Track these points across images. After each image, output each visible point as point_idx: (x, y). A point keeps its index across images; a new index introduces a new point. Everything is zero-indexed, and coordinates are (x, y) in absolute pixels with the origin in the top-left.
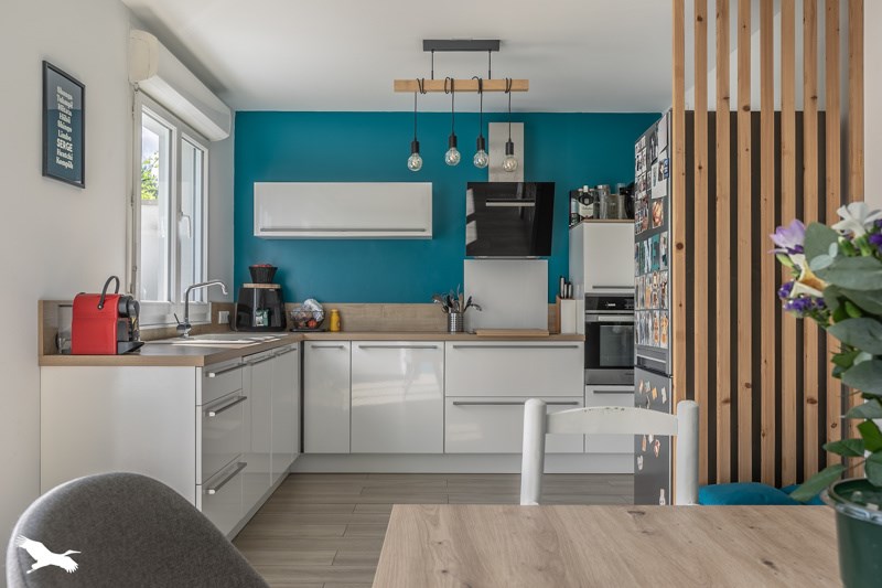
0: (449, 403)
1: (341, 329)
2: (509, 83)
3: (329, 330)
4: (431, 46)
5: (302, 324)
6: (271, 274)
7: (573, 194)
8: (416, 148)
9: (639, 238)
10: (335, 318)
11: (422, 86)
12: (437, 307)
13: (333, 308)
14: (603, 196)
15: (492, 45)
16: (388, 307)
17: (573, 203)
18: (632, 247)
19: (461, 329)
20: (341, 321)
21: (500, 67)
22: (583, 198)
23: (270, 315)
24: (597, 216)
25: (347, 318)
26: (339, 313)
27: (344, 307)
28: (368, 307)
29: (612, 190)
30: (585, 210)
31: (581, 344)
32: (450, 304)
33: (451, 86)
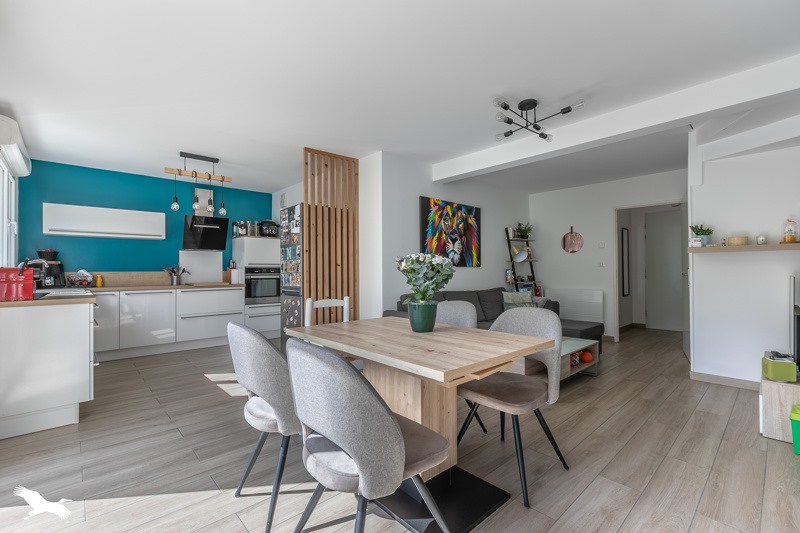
0: (179, 318)
2: (223, 177)
4: (183, 154)
5: (78, 283)
6: (54, 255)
7: (235, 224)
8: (176, 200)
9: (284, 246)
10: (99, 280)
11: (180, 172)
12: (165, 273)
13: (99, 274)
14: (249, 225)
15: (215, 161)
17: (235, 227)
18: (279, 250)
19: (179, 283)
20: (103, 281)
22: (240, 226)
23: (55, 278)
24: (246, 234)
27: (105, 274)
29: (253, 223)
30: (242, 231)
31: (244, 288)
32: (173, 271)
33: (195, 175)
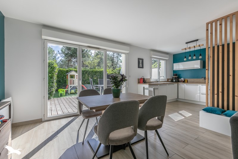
1: (187, 82)
2: (199, 45)
3: (185, 82)
4: (187, 43)
10: (186, 81)
11: (185, 49)
12: (203, 79)
15: (197, 40)
16: (195, 79)
21: (198, 43)
25: (188, 81)
26: (187, 80)
28: (192, 79)
32: (205, 78)
33: (190, 48)
